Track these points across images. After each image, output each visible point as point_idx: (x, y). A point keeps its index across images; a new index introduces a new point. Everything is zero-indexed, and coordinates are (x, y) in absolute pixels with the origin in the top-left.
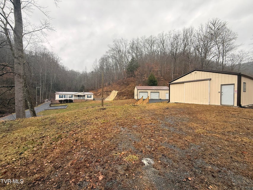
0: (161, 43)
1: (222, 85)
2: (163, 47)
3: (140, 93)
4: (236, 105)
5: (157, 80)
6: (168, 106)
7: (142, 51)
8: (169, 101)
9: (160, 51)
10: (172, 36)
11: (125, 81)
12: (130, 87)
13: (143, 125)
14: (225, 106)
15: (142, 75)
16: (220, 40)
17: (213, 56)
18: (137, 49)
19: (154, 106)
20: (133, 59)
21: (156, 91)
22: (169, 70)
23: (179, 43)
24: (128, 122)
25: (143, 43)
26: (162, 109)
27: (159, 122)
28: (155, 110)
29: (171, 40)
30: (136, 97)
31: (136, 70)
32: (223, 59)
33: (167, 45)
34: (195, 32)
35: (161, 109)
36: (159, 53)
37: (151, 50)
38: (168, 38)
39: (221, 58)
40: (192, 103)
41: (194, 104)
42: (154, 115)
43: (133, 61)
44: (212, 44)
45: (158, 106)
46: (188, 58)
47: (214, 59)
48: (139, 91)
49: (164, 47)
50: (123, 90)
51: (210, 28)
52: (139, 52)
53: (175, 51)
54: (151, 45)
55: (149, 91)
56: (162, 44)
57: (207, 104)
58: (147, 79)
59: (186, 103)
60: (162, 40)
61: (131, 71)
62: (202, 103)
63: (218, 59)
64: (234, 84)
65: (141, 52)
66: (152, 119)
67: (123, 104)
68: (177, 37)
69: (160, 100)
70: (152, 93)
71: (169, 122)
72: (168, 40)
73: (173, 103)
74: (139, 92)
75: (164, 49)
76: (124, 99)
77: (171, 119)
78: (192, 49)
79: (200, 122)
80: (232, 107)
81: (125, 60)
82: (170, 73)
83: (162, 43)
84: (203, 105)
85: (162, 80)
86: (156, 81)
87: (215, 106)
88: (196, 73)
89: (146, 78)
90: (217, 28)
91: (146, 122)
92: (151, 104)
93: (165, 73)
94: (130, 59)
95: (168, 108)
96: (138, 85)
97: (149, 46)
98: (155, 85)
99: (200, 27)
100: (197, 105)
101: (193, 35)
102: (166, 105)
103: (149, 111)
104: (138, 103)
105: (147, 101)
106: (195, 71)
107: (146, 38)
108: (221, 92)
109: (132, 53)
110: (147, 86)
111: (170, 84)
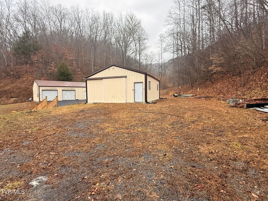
0: (76, 21)
1: (135, 83)
2: (78, 27)
3: (44, 92)
4: (144, 102)
5: (72, 73)
6: (84, 108)
7: (44, 25)
8: (87, 102)
9: (76, 32)
10: (90, 15)
11: (12, 71)
12: (23, 82)
13: (42, 137)
14: (137, 103)
15: (46, 63)
16: (137, 37)
17: (132, 52)
18: (35, 18)
19: (65, 109)
20: (27, 33)
21: (70, 89)
22: (88, 61)
23: (99, 28)
24: (12, 140)
25: (45, 12)
26: (76, 112)
27: (68, 129)
28: (64, 115)
29: (89, 21)
30: (36, 99)
31: (35, 53)
32: (140, 57)
33: (84, 27)
34: (115, 21)
35: (73, 112)
36: (74, 35)
37: (61, 27)
38: (85, 17)
39: (138, 55)
40: (111, 102)
41: (113, 103)
42: (62, 121)
43: (28, 36)
44: (131, 40)
45: (71, 109)
46: (109, 49)
47: (133, 56)
48: (41, 88)
49: (80, 27)
50: (8, 87)
51: (128, 21)
52: (39, 25)
53: (94, 37)
54: (60, 19)
55: (60, 89)
56: (78, 23)
57: (124, 102)
58: (56, 70)
59: (105, 102)
60: (77, 16)
61: (23, 53)
62: (120, 102)
63: (135, 57)
64: (142, 82)
65: (42, 26)
66: (58, 127)
67: (8, 111)
68: (96, 19)
69: (77, 101)
70: (64, 92)
71: (79, 127)
72: (86, 20)
73: (91, 104)
74: (43, 90)
75: (81, 31)
76: (10, 103)
77: (83, 124)
78: (113, 40)
79: (113, 121)
80: (141, 104)
81: (9, 30)
82: (90, 65)
83: (78, 20)
84: (120, 103)
85: (79, 74)
86: (70, 75)
87: (130, 103)
88: (114, 68)
89: (54, 69)
90: (134, 24)
91: (48, 133)
92: (60, 107)
93: (84, 64)
94: (21, 32)
95: (83, 111)
96: (40, 79)
97: (58, 20)
98: (69, 80)
99: (120, 17)
100: (115, 105)
101: (113, 23)
102: (81, 107)
103: (55, 117)
104: (40, 108)
105: (56, 103)
106: (113, 67)
107: (51, 6)
108: (134, 90)
109: (25, 22)
110: (56, 80)
111: (86, 80)
